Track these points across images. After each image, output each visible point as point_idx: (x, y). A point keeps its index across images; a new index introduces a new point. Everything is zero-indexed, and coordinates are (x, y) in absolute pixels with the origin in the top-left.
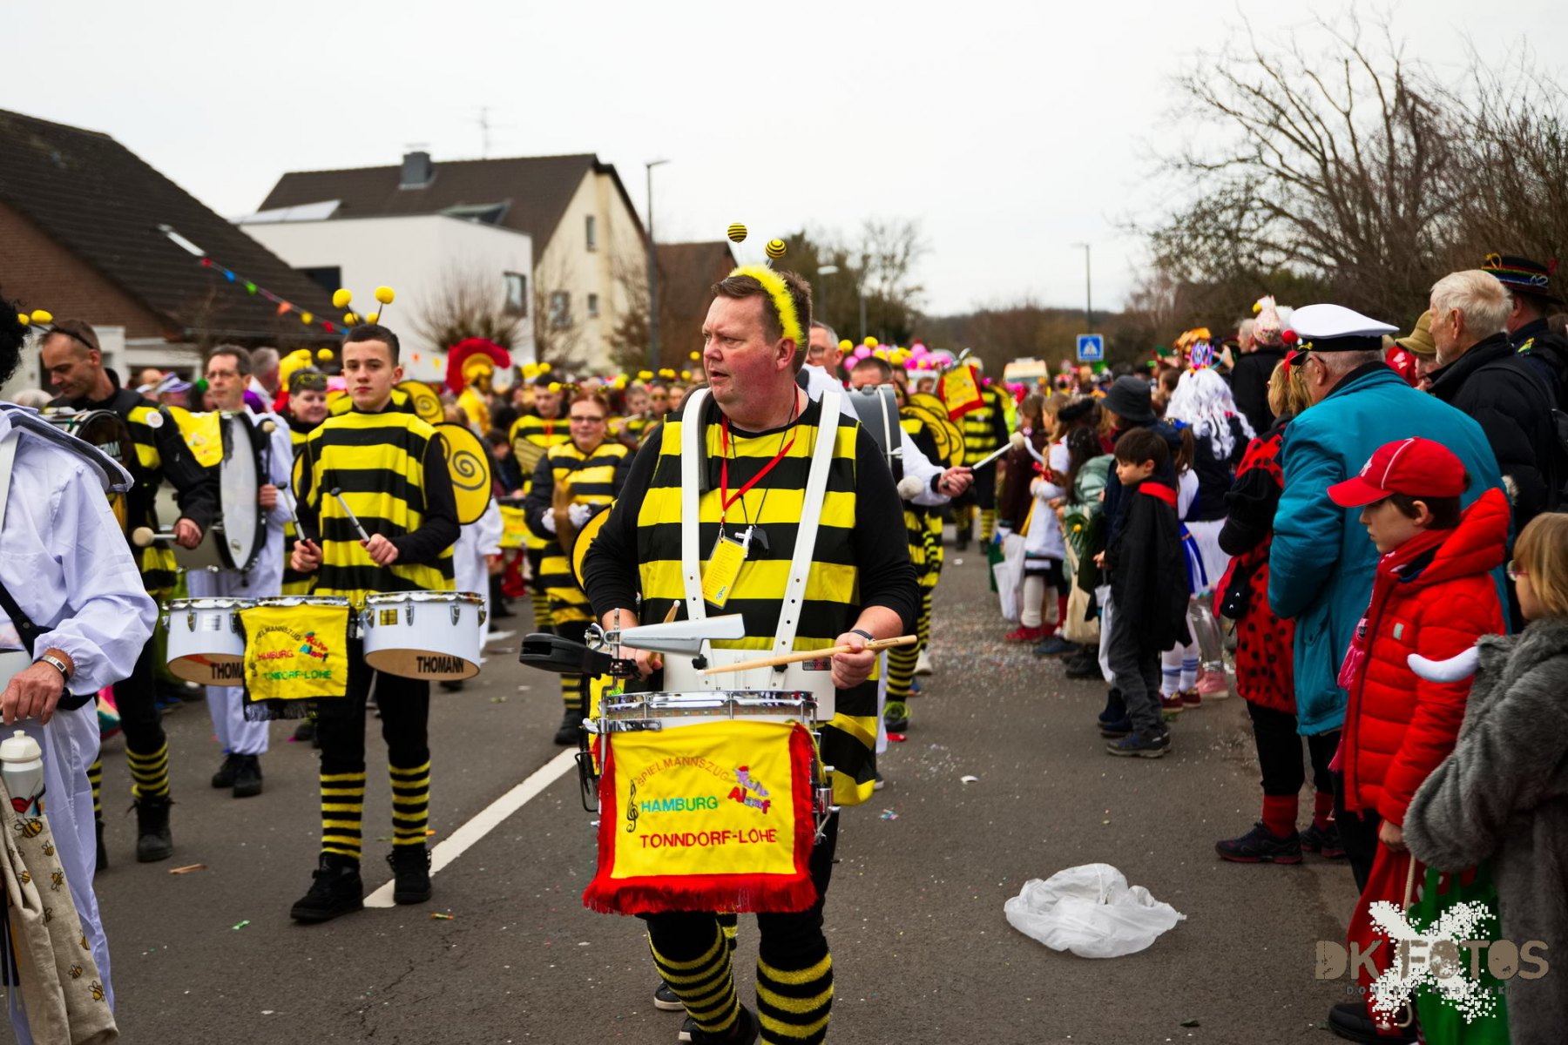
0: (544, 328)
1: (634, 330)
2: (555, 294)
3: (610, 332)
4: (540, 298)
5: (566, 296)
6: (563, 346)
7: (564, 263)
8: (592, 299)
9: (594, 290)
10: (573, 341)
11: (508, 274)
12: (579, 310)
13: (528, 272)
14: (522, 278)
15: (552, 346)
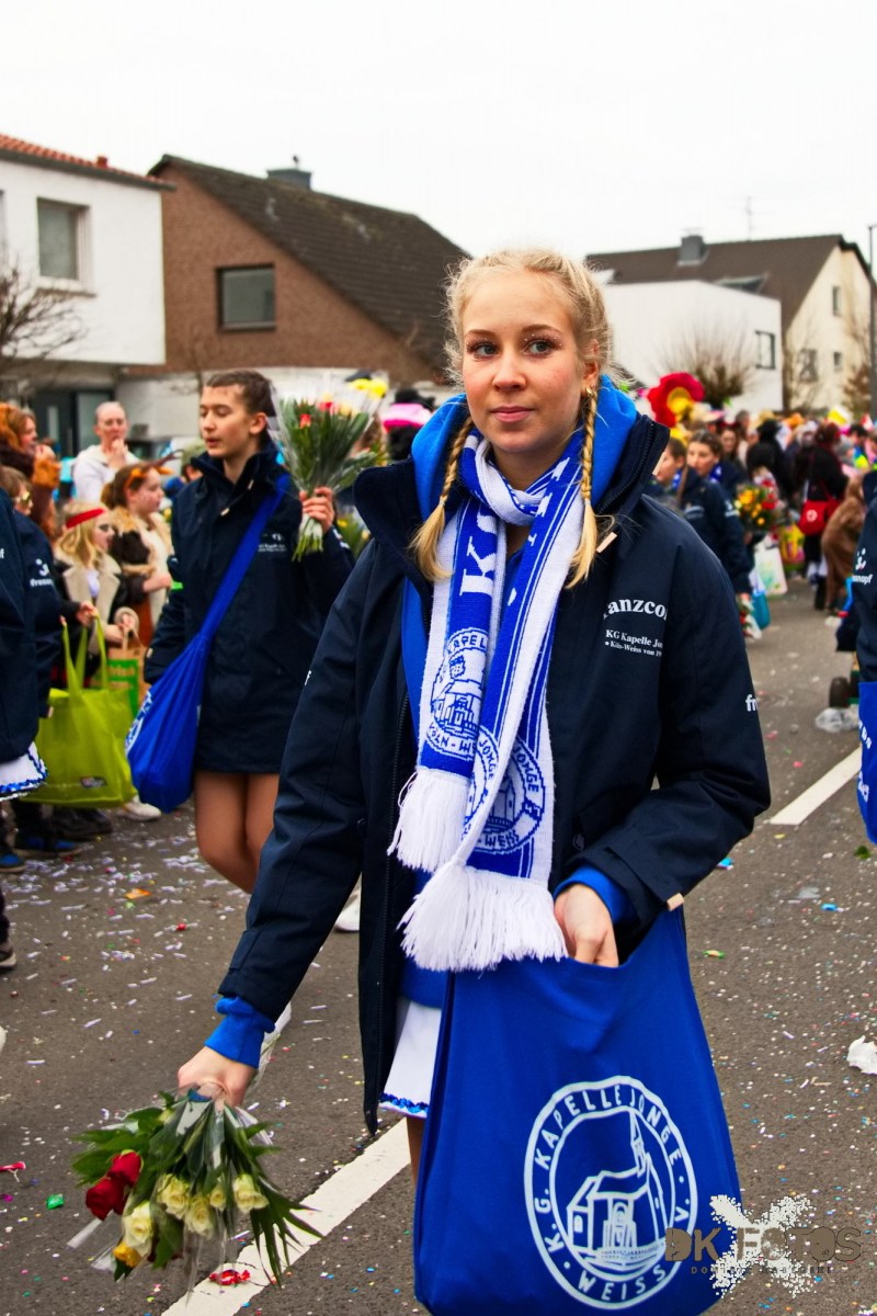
0: (791, 379)
2: (804, 351)
4: (787, 353)
5: (813, 354)
6: (808, 395)
8: (838, 356)
9: (837, 348)
11: (758, 333)
12: (825, 366)
13: (776, 329)
14: (772, 337)
15: (797, 395)
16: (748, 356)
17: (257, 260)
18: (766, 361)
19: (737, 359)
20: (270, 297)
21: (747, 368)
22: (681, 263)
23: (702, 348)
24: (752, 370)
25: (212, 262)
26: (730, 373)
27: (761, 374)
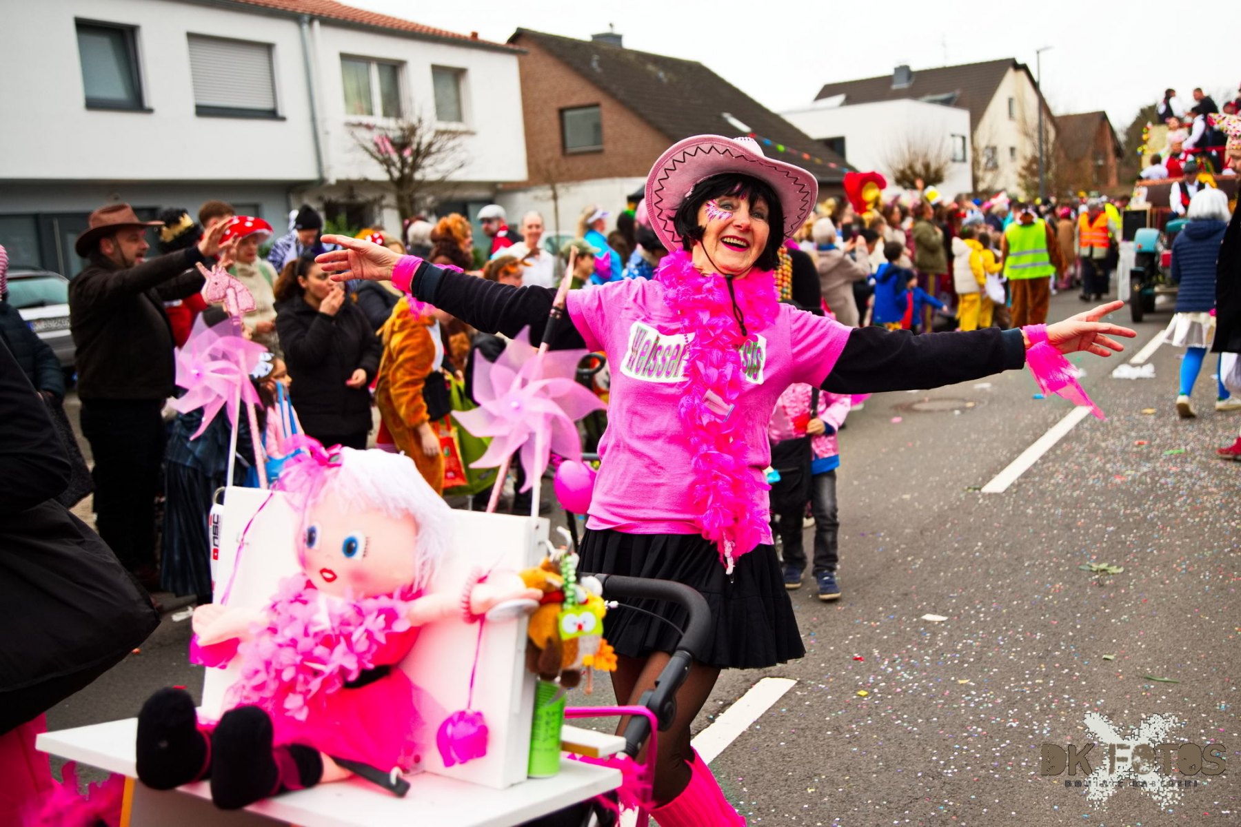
0: (979, 169)
1: (1035, 167)
2: (987, 147)
3: (1019, 169)
4: (974, 150)
5: (994, 150)
6: (992, 180)
7: (991, 126)
8: (1012, 150)
9: (1012, 144)
10: (996, 178)
11: (953, 136)
12: (1003, 157)
13: (967, 133)
14: (964, 138)
15: (983, 180)
16: (946, 155)
17: (588, 101)
18: (960, 156)
19: (938, 156)
20: (598, 128)
21: (946, 163)
22: (894, 87)
23: (912, 149)
24: (950, 164)
25: (555, 105)
26: (933, 167)
27: (957, 166)
